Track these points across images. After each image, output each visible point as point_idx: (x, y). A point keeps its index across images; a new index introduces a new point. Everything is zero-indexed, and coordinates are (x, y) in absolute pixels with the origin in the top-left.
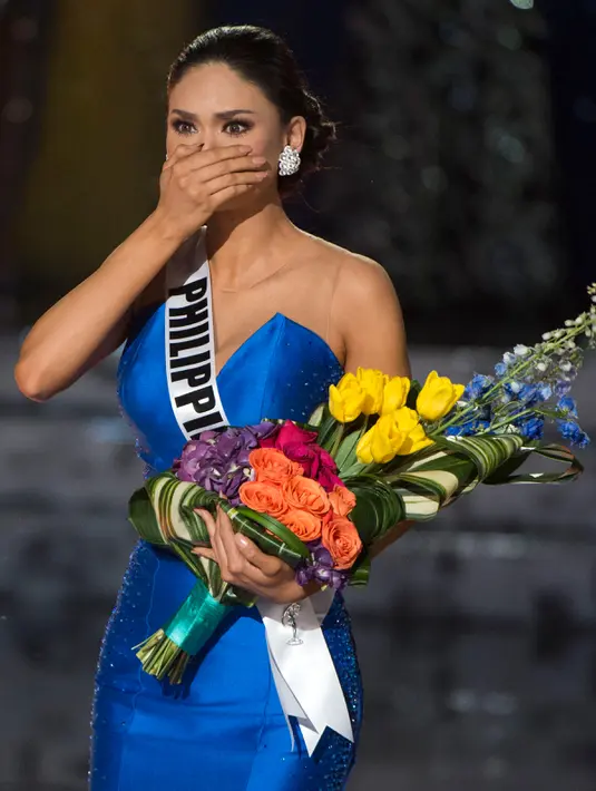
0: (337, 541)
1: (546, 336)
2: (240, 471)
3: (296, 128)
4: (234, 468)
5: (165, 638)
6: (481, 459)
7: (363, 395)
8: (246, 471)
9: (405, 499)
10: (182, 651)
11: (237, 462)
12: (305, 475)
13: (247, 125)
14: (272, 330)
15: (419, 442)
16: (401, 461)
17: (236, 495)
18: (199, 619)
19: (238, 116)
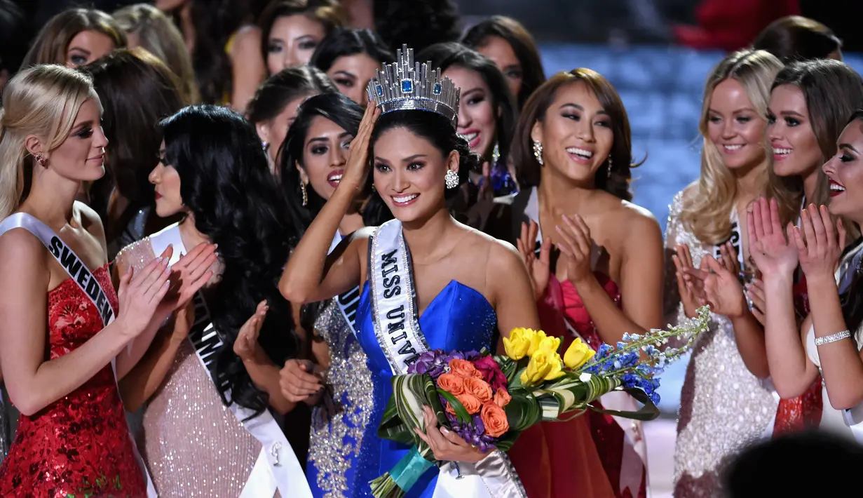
0: (491, 418)
3: (453, 158)
9: (544, 407)
10: (396, 486)
12: (483, 379)
13: (422, 164)
14: (450, 290)
19: (418, 159)
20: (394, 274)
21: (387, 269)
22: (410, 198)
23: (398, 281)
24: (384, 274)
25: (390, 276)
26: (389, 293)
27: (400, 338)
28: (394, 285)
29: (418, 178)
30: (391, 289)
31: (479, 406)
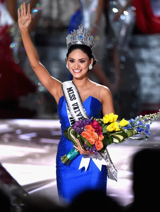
0: (98, 145)
1: (146, 115)
2: (83, 129)
4: (82, 128)
5: (66, 156)
6: (128, 134)
7: (110, 119)
8: (84, 129)
9: (114, 139)
10: (69, 159)
11: (83, 127)
12: (95, 132)
13: (84, 61)
15: (118, 129)
16: (114, 132)
17: (81, 133)
18: (73, 154)
20: (73, 94)
21: (70, 92)
22: (79, 71)
23: (74, 96)
24: (69, 94)
25: (71, 95)
26: (72, 99)
27: (77, 111)
28: (73, 97)
29: (83, 65)
30: (72, 98)
31: (95, 142)
